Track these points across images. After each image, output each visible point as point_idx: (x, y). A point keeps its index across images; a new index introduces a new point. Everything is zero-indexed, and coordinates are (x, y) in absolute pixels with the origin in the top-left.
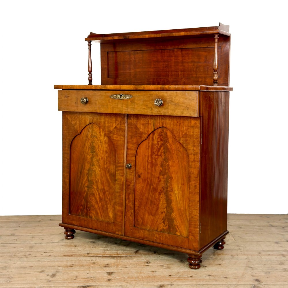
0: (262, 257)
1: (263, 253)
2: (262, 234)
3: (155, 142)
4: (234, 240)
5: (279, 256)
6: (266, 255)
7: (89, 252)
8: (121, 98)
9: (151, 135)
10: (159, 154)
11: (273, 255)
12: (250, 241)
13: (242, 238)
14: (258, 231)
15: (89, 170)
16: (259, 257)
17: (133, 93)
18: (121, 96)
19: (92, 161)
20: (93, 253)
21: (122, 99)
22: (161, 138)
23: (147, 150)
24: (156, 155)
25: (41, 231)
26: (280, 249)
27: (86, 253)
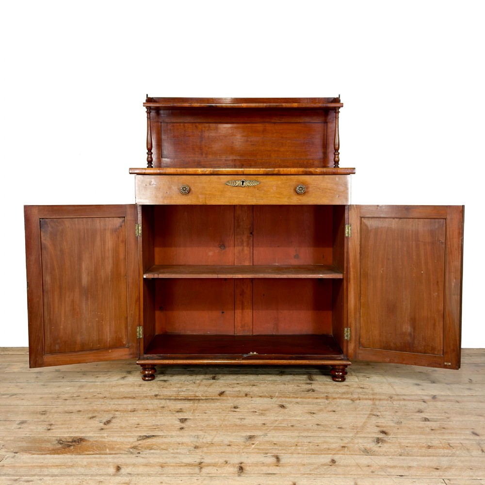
0: (394, 403)
1: (396, 398)
2: (397, 372)
4: (357, 381)
5: (417, 402)
6: (400, 400)
7: (157, 393)
11: (409, 400)
13: (369, 378)
14: (392, 370)
16: (389, 402)
20: (163, 395)
25: (95, 366)
26: (420, 392)
27: (154, 394)
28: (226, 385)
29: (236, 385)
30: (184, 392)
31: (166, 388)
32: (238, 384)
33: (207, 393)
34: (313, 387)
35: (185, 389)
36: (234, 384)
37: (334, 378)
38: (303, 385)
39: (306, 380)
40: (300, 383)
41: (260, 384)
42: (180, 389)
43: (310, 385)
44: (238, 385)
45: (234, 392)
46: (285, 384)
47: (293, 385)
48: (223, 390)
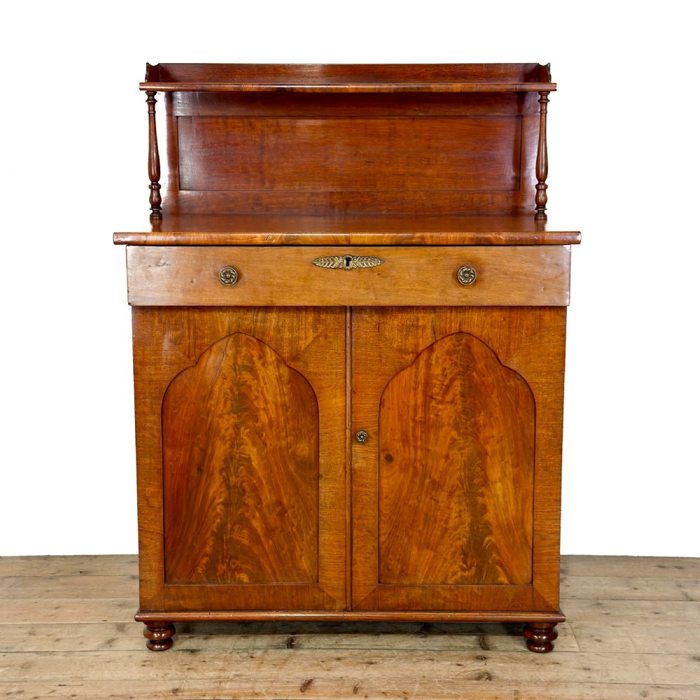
3: (437, 371)
4: (577, 649)
7: (177, 686)
8: (348, 265)
9: (424, 356)
10: (448, 398)
12: (623, 650)
13: (600, 641)
14: (646, 618)
15: (229, 459)
17: (386, 253)
18: (348, 260)
19: (237, 434)
20: (190, 690)
21: (352, 269)
22: (452, 360)
23: (412, 392)
24: (438, 403)
28: (316, 662)
29: (335, 663)
30: (231, 680)
31: (196, 670)
32: (339, 659)
33: (278, 685)
34: (489, 666)
35: (233, 673)
36: (331, 659)
37: (531, 645)
38: (468, 662)
39: (474, 649)
40: (462, 658)
41: (383, 659)
42: (222, 674)
43: (483, 663)
44: (338, 663)
45: (331, 680)
46: (432, 660)
47: (449, 663)
48: (309, 675)
